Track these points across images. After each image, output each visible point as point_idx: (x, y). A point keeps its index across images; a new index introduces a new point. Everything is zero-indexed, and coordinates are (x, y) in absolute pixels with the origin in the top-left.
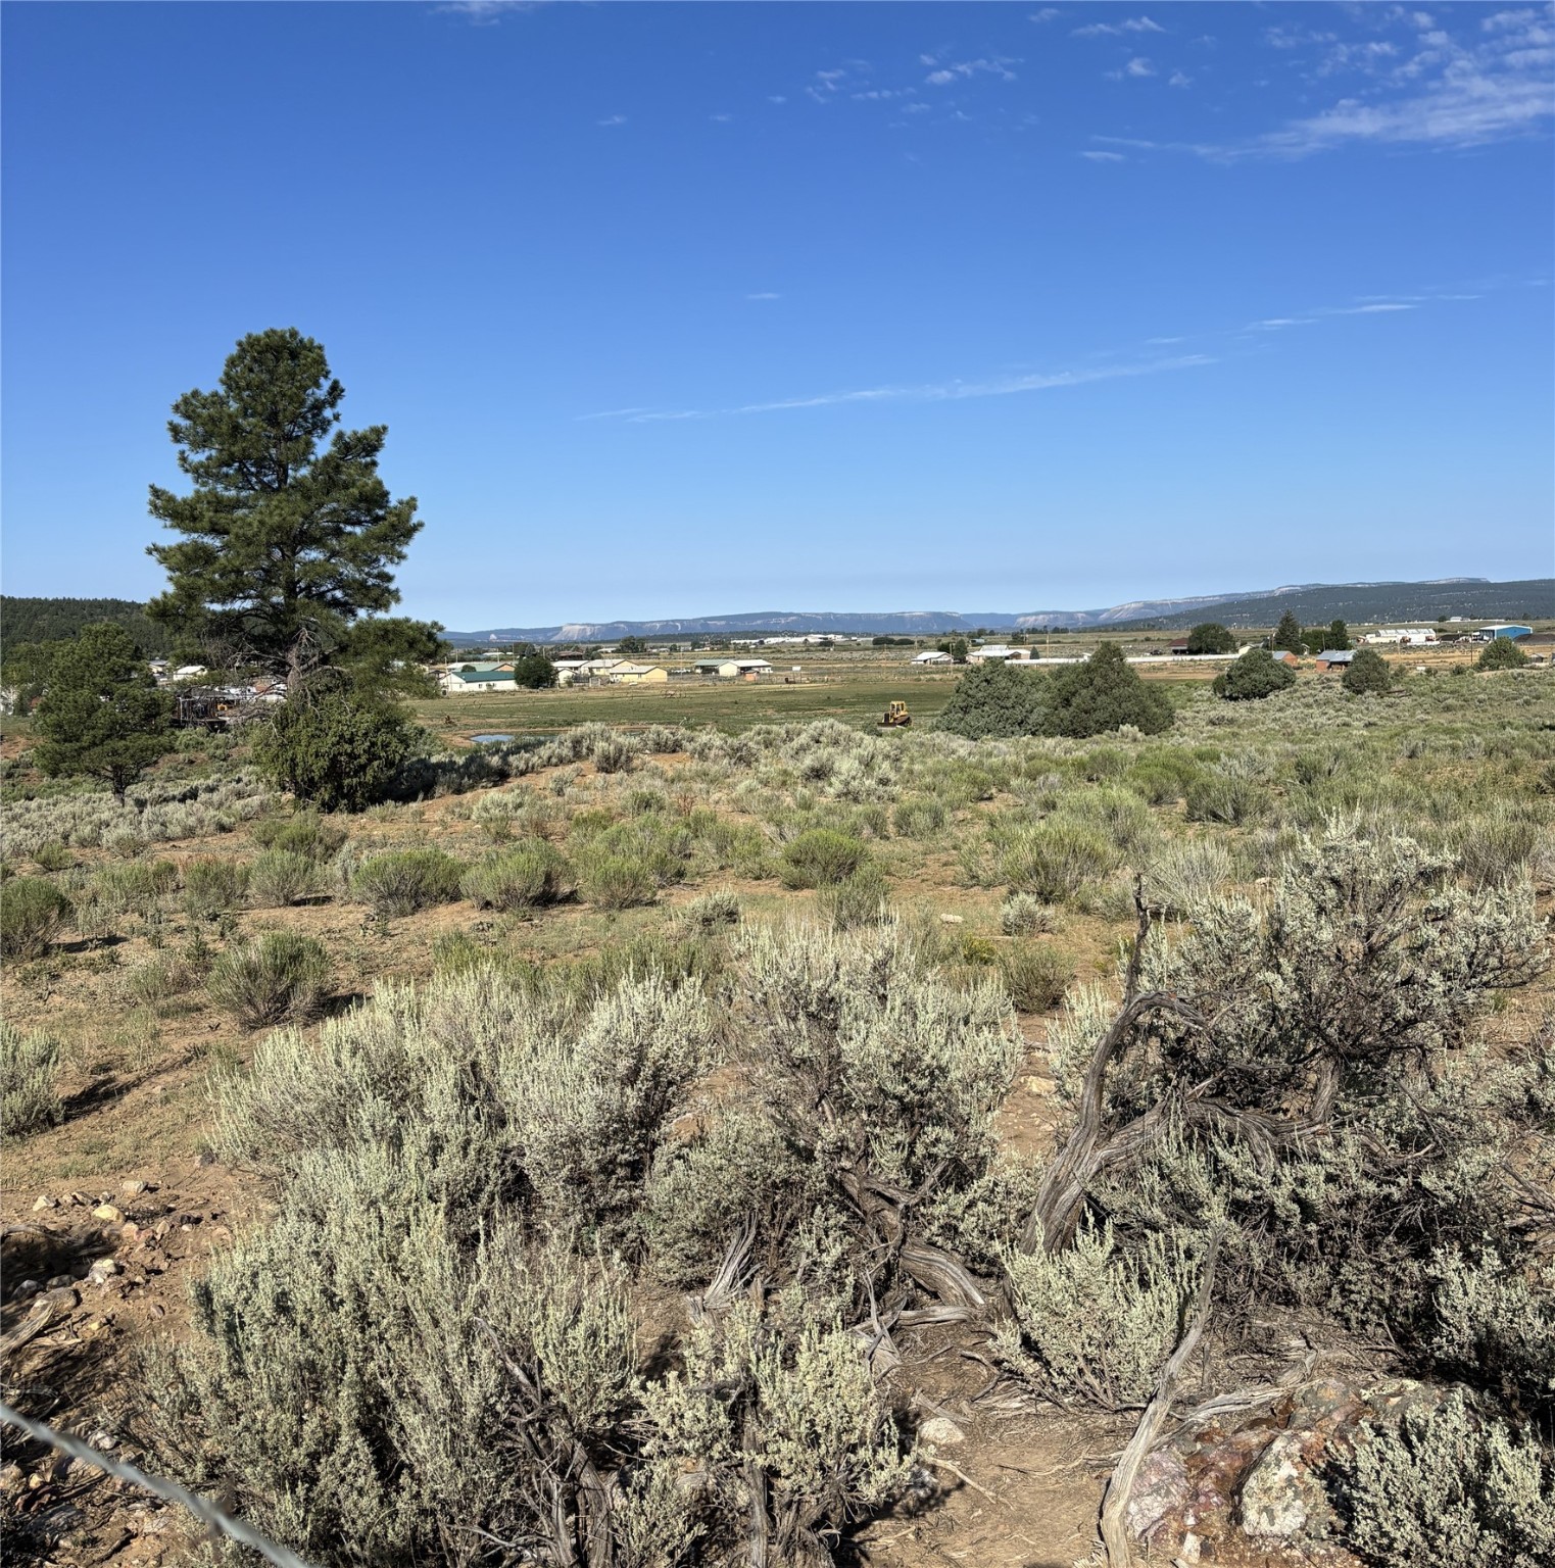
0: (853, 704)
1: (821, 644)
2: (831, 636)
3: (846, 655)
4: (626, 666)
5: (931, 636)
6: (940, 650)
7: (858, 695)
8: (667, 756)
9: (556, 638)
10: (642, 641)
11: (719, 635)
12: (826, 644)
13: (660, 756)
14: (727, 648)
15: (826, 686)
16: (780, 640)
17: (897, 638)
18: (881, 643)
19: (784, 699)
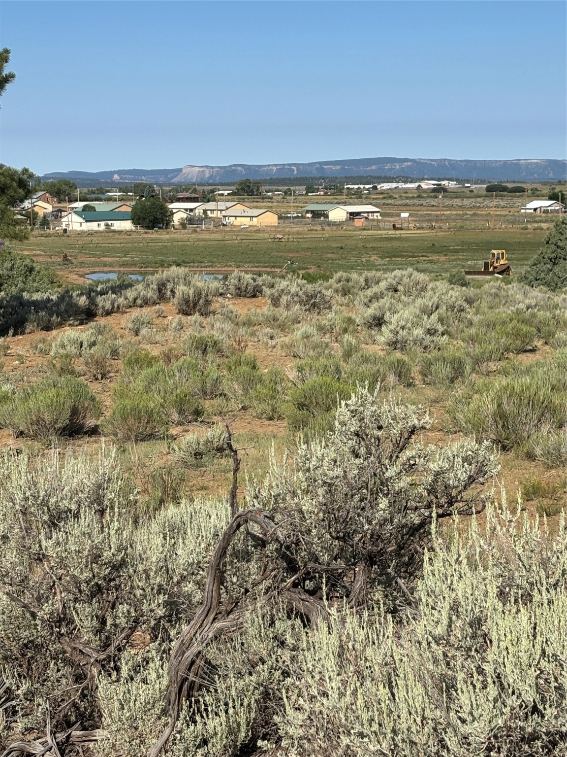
0: (457, 251)
1: (434, 190)
2: (445, 183)
3: (458, 202)
4: (239, 209)
5: (545, 184)
6: (551, 198)
7: (463, 243)
8: (247, 300)
9: (175, 180)
10: (258, 184)
11: (334, 179)
12: (439, 189)
13: (239, 301)
14: (340, 192)
15: (432, 233)
16: (394, 185)
17: (510, 186)
18: (495, 190)
19: (389, 245)
